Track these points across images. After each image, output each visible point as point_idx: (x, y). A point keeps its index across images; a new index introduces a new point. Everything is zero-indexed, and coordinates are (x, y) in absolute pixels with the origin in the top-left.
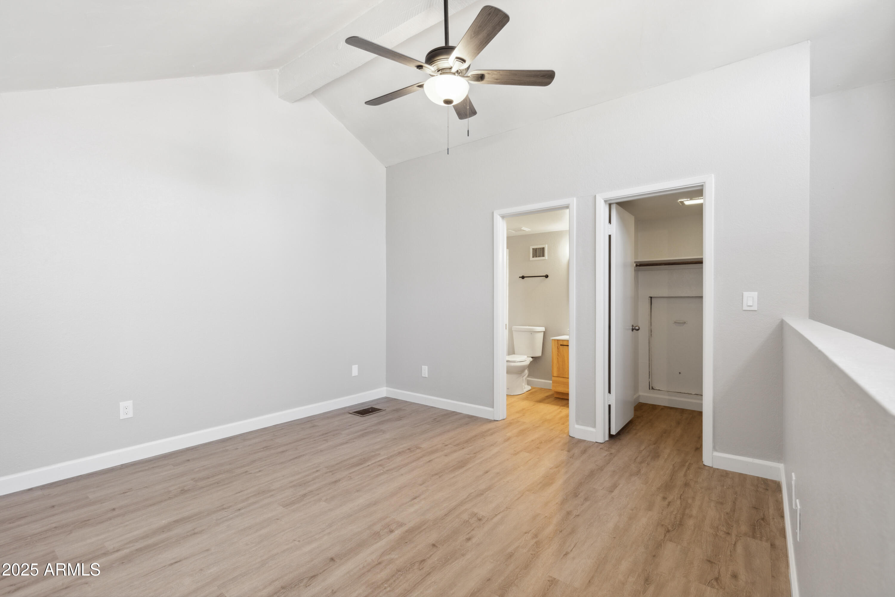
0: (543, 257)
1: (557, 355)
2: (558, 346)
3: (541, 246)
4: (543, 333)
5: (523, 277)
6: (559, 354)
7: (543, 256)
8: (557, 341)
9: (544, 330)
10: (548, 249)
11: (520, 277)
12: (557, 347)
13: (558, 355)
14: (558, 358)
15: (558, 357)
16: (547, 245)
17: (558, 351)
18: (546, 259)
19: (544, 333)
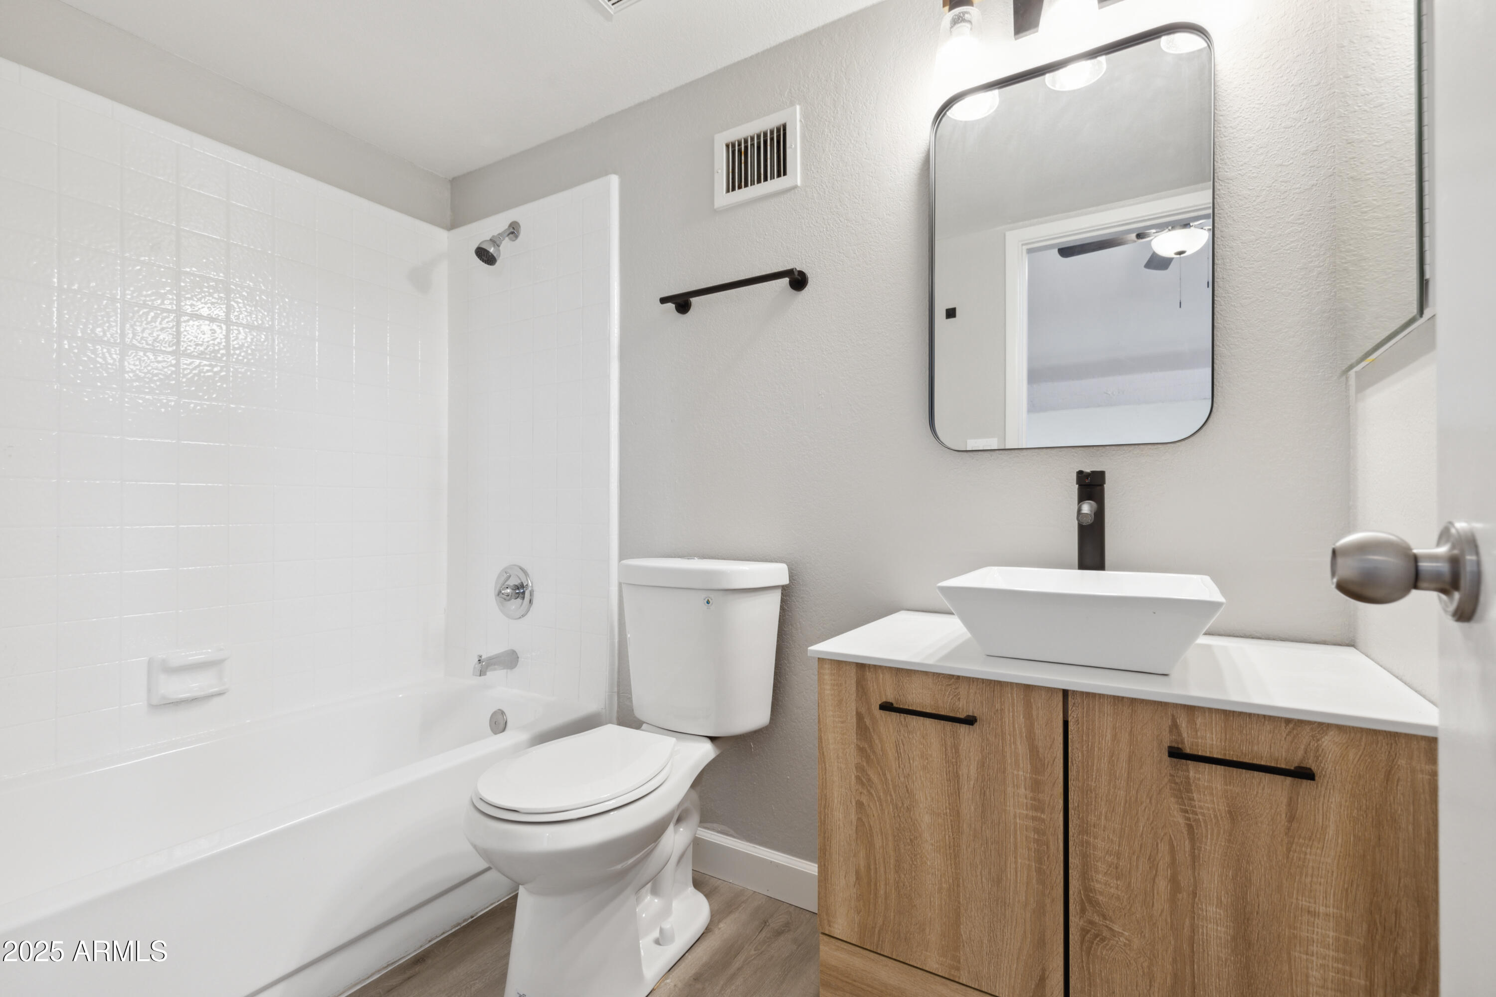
0: (783, 178)
1: (858, 778)
2: (863, 710)
3: (766, 123)
4: (776, 598)
5: (682, 303)
6: (875, 779)
7: (782, 171)
8: (852, 672)
9: (786, 581)
10: (805, 127)
11: (664, 300)
12: (860, 717)
13: (863, 780)
14: (860, 805)
15: (864, 799)
16: (798, 107)
17: (861, 750)
18: (795, 187)
19: (783, 602)
